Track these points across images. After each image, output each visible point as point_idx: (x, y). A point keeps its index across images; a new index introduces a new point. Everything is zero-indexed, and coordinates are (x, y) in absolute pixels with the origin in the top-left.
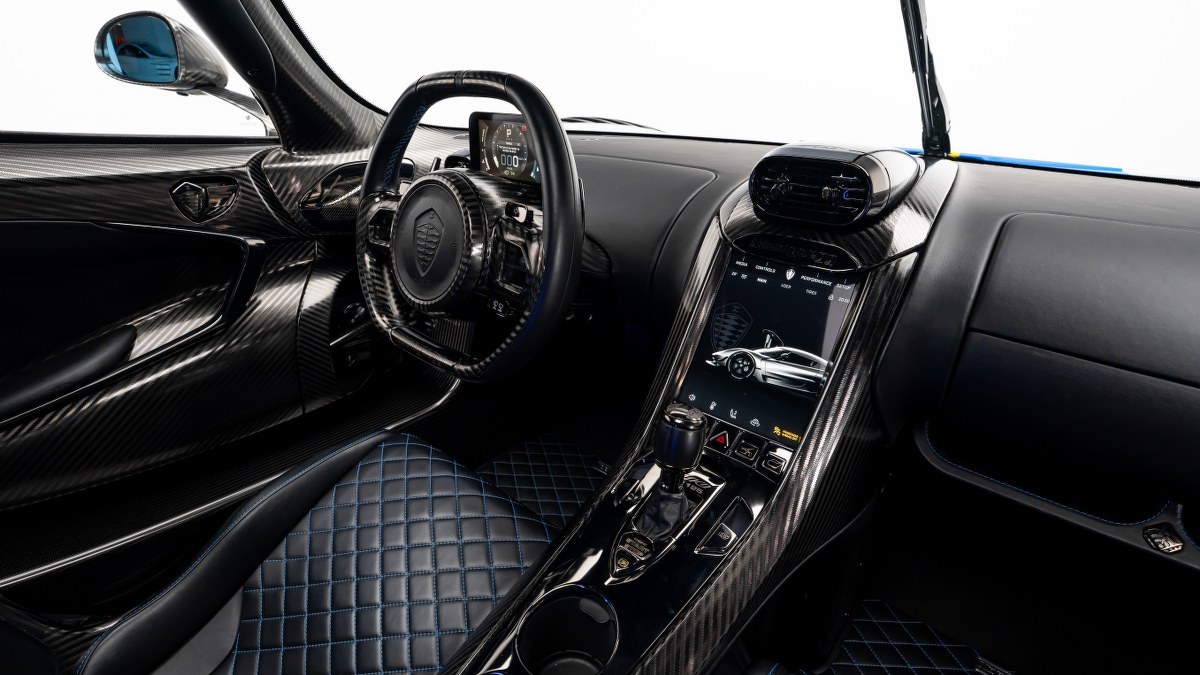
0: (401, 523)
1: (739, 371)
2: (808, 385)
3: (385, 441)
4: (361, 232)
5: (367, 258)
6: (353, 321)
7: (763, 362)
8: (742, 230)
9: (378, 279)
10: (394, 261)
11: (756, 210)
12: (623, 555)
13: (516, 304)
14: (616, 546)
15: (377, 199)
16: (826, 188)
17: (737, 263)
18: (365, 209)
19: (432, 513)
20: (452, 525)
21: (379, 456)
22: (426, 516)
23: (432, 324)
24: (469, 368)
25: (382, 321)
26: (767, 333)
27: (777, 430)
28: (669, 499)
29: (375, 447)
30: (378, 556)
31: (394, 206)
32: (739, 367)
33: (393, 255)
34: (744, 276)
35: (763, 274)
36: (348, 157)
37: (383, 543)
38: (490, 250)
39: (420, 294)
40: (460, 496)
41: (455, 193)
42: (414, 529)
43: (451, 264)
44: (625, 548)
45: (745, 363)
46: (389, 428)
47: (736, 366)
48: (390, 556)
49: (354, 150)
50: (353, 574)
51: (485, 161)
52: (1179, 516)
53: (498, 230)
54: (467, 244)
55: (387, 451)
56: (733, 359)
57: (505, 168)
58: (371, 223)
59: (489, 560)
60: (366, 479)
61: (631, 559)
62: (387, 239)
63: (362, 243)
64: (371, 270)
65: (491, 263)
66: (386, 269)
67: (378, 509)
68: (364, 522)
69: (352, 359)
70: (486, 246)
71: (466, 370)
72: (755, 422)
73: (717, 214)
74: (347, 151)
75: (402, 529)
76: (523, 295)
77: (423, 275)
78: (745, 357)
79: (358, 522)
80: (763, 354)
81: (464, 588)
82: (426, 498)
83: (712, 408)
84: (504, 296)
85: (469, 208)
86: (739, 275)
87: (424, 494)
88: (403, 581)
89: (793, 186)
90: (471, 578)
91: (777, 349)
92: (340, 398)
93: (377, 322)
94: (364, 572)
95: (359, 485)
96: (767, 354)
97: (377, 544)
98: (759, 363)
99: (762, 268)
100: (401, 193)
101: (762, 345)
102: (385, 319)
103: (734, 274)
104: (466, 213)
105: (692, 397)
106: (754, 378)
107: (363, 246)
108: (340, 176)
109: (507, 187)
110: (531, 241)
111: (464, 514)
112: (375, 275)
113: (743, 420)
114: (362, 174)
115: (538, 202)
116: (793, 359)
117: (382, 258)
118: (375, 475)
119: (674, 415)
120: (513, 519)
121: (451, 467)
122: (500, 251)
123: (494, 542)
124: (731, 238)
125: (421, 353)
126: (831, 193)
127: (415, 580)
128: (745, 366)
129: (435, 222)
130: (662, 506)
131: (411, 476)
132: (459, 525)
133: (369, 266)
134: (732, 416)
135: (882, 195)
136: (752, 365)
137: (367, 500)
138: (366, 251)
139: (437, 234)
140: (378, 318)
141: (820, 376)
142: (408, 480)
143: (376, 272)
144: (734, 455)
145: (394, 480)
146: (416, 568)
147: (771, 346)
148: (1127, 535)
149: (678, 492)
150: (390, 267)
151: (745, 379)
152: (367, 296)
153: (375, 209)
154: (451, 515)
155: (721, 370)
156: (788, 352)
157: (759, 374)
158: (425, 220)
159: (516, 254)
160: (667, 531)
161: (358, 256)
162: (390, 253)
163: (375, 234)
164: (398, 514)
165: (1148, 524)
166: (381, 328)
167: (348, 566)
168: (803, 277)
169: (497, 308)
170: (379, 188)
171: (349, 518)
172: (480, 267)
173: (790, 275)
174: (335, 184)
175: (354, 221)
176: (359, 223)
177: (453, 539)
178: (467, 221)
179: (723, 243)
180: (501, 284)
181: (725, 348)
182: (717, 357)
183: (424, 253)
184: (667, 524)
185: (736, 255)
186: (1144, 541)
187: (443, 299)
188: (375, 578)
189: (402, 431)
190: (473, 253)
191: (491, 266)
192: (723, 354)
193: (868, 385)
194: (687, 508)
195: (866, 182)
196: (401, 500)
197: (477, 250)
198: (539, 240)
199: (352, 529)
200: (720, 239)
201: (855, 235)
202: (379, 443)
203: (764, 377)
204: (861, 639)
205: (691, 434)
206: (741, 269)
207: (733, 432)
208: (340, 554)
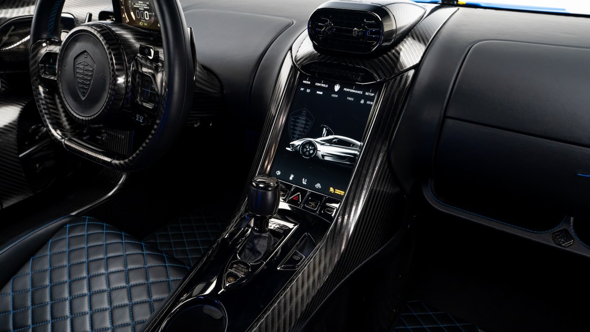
0: (84, 278)
1: (307, 153)
2: (349, 159)
3: (69, 222)
4: (34, 70)
5: (41, 89)
6: (37, 137)
7: (322, 146)
8: (305, 60)
9: (51, 104)
10: (61, 90)
11: (314, 46)
12: (231, 275)
13: (151, 115)
14: (227, 270)
15: (44, 45)
16: (355, 29)
17: (304, 82)
18: (35, 52)
19: (107, 268)
20: (122, 275)
21: (65, 233)
22: (103, 271)
23: (102, 137)
24: (122, 162)
25: (57, 134)
26: (324, 127)
27: (332, 189)
28: (259, 237)
29: (61, 227)
30: (67, 303)
31: (56, 49)
32: (307, 151)
33: (60, 85)
34: (308, 91)
35: (320, 89)
36: (18, 12)
37: (70, 293)
38: (130, 79)
39: (83, 113)
40: (127, 255)
41: (101, 39)
42: (94, 281)
43: (103, 90)
44: (233, 271)
45: (311, 148)
46: (73, 214)
47: (305, 150)
48: (76, 302)
49: (22, 6)
50: (49, 317)
51: (125, 15)
52: (572, 224)
53: (135, 65)
54: (113, 76)
55: (71, 229)
56: (303, 145)
57: (139, 20)
58: (42, 62)
59: (149, 295)
60: (56, 250)
61: (236, 277)
62: (54, 75)
63: (35, 78)
64: (45, 97)
65: (132, 88)
66: (57, 96)
67: (66, 270)
68: (55, 281)
69: (39, 166)
70: (127, 77)
71: (120, 163)
72: (318, 186)
73: (291, 49)
74: (17, 7)
75: (85, 282)
76: (155, 109)
77: (83, 99)
78: (311, 144)
79: (51, 281)
80: (321, 141)
81: (132, 317)
82: (102, 259)
83: (291, 178)
84: (143, 110)
85: (112, 50)
86: (305, 90)
87: (101, 256)
88: (87, 317)
89: (336, 28)
90: (137, 309)
91: (330, 137)
92: (32, 195)
93: (53, 135)
94: (57, 315)
95: (50, 255)
96: (324, 141)
97: (66, 295)
98: (319, 147)
99: (319, 84)
100: (62, 40)
101: (320, 135)
102: (59, 132)
103: (302, 89)
104: (110, 53)
105: (279, 173)
106: (316, 157)
107: (36, 80)
108: (13, 27)
109: (139, 34)
110: (158, 72)
111: (130, 267)
112: (48, 101)
113: (311, 185)
114: (30, 26)
115: (160, 44)
116: (341, 143)
117: (51, 88)
118: (63, 247)
119: (258, 182)
120: (166, 266)
121: (121, 237)
122: (137, 80)
123: (153, 283)
124: (298, 65)
125: (87, 154)
126: (358, 32)
127: (96, 316)
128: (310, 150)
129: (89, 60)
130: (256, 242)
131: (90, 245)
132: (127, 274)
133: (43, 95)
134: (304, 183)
135: (392, 32)
136: (315, 149)
137: (57, 265)
138: (40, 84)
139: (91, 69)
140: (53, 131)
141: (356, 152)
142: (89, 248)
143: (49, 99)
144: (304, 207)
145: (78, 249)
146: (96, 307)
147: (327, 136)
148: (545, 238)
149: (266, 232)
150: (59, 94)
151: (311, 158)
152: (43, 116)
153: (43, 51)
154: (121, 268)
155: (296, 153)
156: (336, 138)
157: (320, 154)
158: (81, 59)
159: (148, 81)
160: (260, 257)
161: (33, 87)
162: (57, 84)
163: (45, 71)
164: (81, 272)
165: (556, 231)
166: (56, 139)
167: (44, 312)
168: (345, 89)
169: (139, 119)
170: (45, 36)
171: (44, 280)
172: (124, 92)
173: (337, 88)
174: (10, 32)
175: (28, 62)
176: (32, 62)
177: (123, 284)
178: (111, 59)
179: (294, 68)
180: (140, 103)
181: (298, 139)
182: (293, 145)
183: (83, 83)
184: (259, 253)
185: (303, 77)
186: (552, 241)
187: (99, 115)
188: (65, 318)
189: (84, 215)
190: (119, 82)
191: (132, 91)
192: (297, 143)
193: (386, 157)
194: (273, 243)
195: (380, 25)
196: (83, 263)
197: (121, 80)
198: (162, 71)
199: (46, 287)
200: (292, 67)
201: (376, 60)
202: (65, 224)
203: (323, 156)
204: (406, 326)
205: (270, 194)
206: (306, 86)
207: (303, 193)
208: (38, 305)
